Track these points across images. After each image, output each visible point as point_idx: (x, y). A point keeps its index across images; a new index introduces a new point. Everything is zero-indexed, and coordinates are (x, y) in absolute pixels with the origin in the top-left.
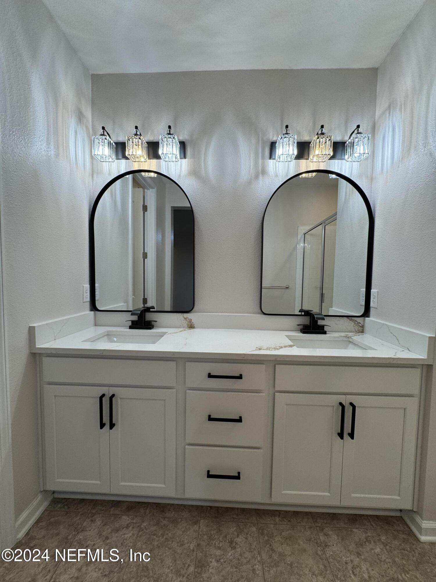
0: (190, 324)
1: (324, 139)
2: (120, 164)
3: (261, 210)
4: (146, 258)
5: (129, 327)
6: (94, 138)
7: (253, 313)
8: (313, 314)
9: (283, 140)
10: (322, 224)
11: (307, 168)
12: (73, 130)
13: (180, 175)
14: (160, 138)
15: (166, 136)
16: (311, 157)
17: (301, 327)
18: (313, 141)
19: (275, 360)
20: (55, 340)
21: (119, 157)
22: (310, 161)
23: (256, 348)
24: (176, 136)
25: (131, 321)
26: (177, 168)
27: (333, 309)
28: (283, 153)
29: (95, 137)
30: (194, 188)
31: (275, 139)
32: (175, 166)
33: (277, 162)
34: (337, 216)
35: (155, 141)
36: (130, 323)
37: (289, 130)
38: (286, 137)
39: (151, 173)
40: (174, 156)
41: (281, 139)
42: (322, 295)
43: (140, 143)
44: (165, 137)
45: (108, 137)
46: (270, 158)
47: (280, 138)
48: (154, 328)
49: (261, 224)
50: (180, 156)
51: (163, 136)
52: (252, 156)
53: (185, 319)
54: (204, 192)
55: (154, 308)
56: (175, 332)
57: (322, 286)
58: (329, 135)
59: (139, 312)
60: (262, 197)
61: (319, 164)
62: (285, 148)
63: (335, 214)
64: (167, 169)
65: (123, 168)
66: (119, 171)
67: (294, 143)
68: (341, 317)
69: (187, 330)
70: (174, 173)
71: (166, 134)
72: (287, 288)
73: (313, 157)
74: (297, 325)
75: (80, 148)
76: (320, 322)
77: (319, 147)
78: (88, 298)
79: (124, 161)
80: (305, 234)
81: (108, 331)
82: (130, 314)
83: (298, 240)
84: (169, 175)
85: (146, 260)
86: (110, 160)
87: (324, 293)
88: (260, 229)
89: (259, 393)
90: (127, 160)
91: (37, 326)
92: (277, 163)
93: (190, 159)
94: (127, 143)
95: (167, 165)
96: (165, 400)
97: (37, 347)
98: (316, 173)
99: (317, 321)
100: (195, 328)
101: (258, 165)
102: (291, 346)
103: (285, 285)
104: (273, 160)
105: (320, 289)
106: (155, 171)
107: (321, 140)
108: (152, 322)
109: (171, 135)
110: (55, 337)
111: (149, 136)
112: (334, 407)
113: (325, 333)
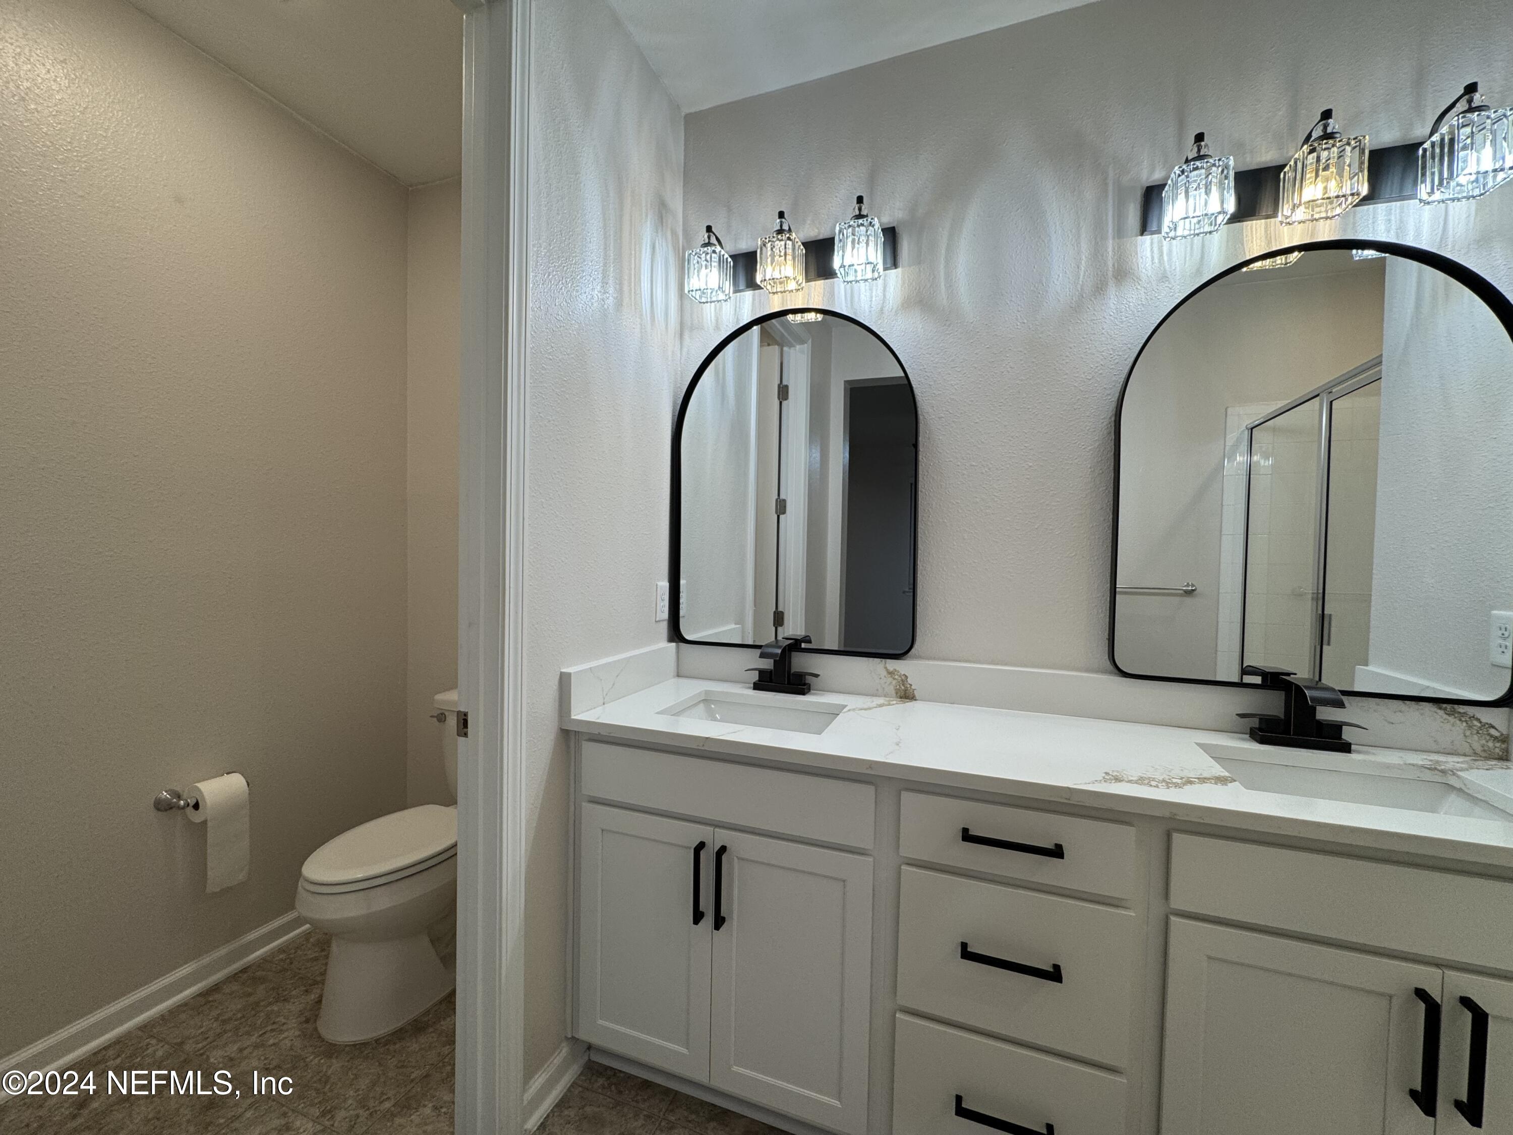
0: (903, 688)
1: (1335, 149)
2: (740, 302)
3: (1114, 378)
4: (784, 513)
5: (752, 685)
6: (690, 254)
7: (1088, 670)
8: (1298, 687)
9: (1187, 177)
10: (1318, 395)
11: (1269, 242)
12: (648, 245)
13: (882, 310)
14: (837, 229)
15: (852, 223)
16: (1285, 209)
17: (1255, 722)
18: (1292, 163)
19: (1170, 818)
20: (604, 704)
21: (738, 287)
22: (1281, 223)
23: (1104, 775)
24: (876, 219)
25: (757, 672)
26: (874, 294)
27: (1370, 668)
28: (1187, 212)
29: (693, 251)
30: (918, 339)
31: (1157, 177)
32: (871, 290)
33: (1168, 239)
34: (1384, 367)
35: (821, 237)
36: (755, 676)
37: (1206, 146)
38: (1196, 169)
39: (808, 314)
40: (870, 268)
41: (1179, 176)
42: (1323, 621)
43: (789, 248)
44: (850, 226)
45: (718, 249)
46: (1144, 229)
47: (1178, 172)
48: (812, 691)
49: (1113, 419)
50: (885, 262)
51: (845, 223)
52: (1083, 236)
53: (891, 673)
54: (944, 345)
55: (810, 642)
56: (866, 706)
57: (1321, 591)
58: (1352, 137)
59: (779, 651)
60: (1116, 343)
61: (1314, 228)
62: (1195, 199)
63: (1377, 361)
64: (849, 299)
65: (746, 311)
66: (738, 318)
67: (1226, 177)
68: (1408, 702)
69: (895, 702)
70: (866, 306)
71: (851, 219)
72: (1189, 593)
73: (1293, 209)
74: (1237, 715)
75: (659, 285)
76: (1325, 714)
77: (1317, 175)
78: (664, 613)
79: (749, 294)
80: (1252, 429)
81: (707, 692)
82: (759, 655)
83: (1227, 448)
84: (855, 314)
85: (782, 517)
86: (722, 297)
87: (1330, 615)
88: (1109, 433)
89: (1117, 906)
90: (757, 291)
91: (574, 672)
92: (1165, 243)
93: (910, 266)
94: (761, 253)
95: (849, 291)
96: (844, 881)
97: (573, 717)
98: (1303, 253)
99: (1315, 709)
100: (916, 700)
101: (1102, 256)
102: (1221, 780)
103: (1181, 585)
104: (1152, 234)
105: (1313, 599)
106: (820, 307)
107: (1324, 154)
108: (807, 677)
109: (865, 219)
110: (604, 699)
111: (807, 226)
112: (1394, 1000)
113: (1346, 748)
